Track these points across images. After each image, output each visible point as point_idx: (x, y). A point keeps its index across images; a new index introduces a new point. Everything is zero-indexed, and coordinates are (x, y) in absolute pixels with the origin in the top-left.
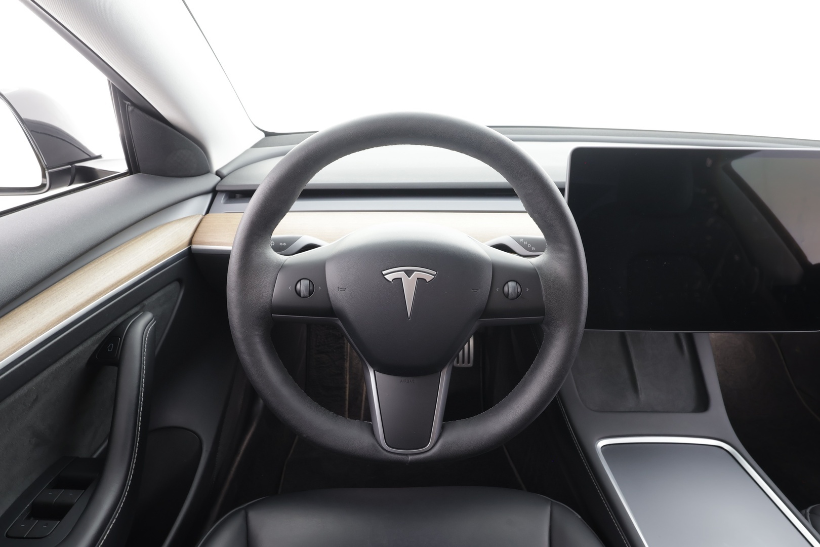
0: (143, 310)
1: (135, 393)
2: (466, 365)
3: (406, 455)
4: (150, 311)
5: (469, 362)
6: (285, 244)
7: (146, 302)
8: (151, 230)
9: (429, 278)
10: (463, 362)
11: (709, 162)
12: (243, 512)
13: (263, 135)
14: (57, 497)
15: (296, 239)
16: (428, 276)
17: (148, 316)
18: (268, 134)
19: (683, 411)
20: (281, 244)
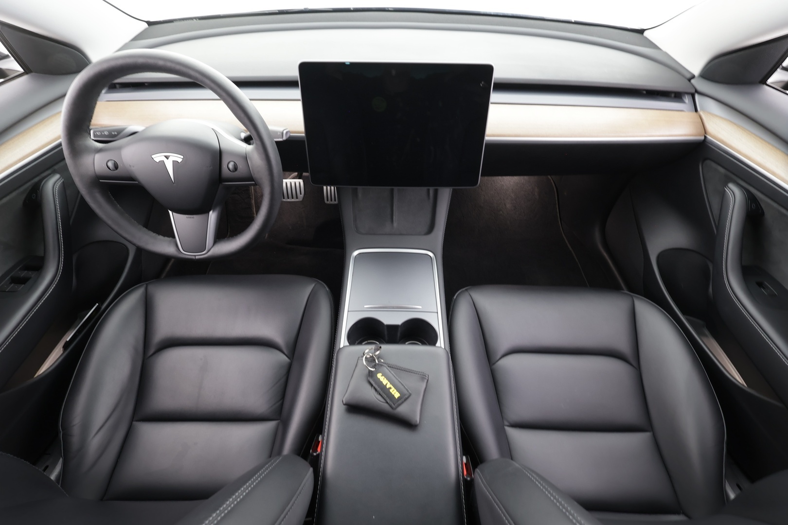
0: (54, 172)
1: (55, 222)
2: (333, 202)
3: (195, 256)
4: (58, 173)
5: (335, 200)
6: (116, 133)
7: (56, 167)
8: (48, 118)
9: (180, 160)
10: (331, 200)
11: (394, 72)
12: (145, 285)
13: (146, 25)
14: (23, 274)
15: (124, 129)
16: (179, 158)
17: (57, 176)
18: (150, 23)
19: (419, 234)
20: (113, 133)
